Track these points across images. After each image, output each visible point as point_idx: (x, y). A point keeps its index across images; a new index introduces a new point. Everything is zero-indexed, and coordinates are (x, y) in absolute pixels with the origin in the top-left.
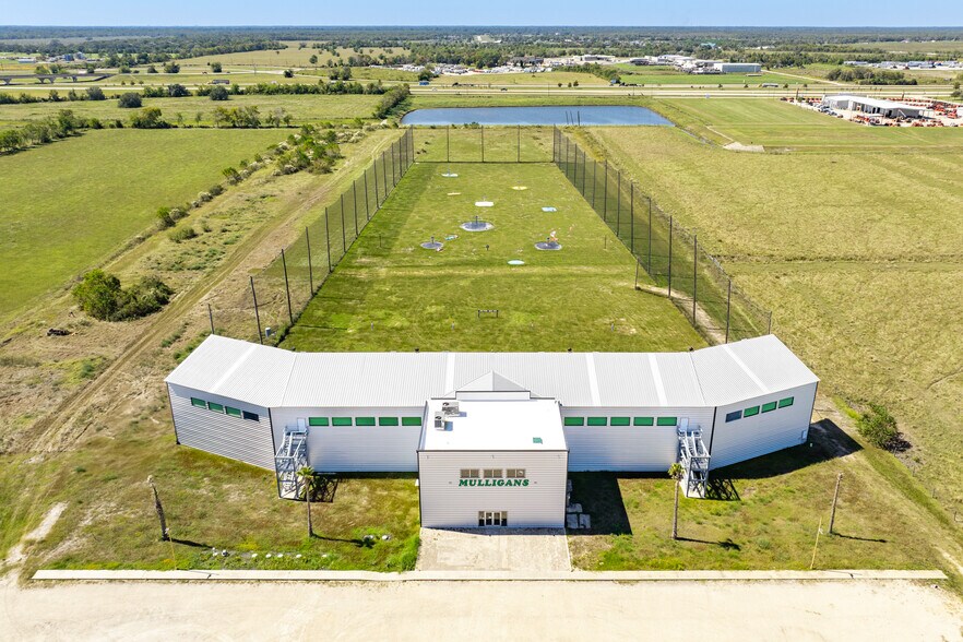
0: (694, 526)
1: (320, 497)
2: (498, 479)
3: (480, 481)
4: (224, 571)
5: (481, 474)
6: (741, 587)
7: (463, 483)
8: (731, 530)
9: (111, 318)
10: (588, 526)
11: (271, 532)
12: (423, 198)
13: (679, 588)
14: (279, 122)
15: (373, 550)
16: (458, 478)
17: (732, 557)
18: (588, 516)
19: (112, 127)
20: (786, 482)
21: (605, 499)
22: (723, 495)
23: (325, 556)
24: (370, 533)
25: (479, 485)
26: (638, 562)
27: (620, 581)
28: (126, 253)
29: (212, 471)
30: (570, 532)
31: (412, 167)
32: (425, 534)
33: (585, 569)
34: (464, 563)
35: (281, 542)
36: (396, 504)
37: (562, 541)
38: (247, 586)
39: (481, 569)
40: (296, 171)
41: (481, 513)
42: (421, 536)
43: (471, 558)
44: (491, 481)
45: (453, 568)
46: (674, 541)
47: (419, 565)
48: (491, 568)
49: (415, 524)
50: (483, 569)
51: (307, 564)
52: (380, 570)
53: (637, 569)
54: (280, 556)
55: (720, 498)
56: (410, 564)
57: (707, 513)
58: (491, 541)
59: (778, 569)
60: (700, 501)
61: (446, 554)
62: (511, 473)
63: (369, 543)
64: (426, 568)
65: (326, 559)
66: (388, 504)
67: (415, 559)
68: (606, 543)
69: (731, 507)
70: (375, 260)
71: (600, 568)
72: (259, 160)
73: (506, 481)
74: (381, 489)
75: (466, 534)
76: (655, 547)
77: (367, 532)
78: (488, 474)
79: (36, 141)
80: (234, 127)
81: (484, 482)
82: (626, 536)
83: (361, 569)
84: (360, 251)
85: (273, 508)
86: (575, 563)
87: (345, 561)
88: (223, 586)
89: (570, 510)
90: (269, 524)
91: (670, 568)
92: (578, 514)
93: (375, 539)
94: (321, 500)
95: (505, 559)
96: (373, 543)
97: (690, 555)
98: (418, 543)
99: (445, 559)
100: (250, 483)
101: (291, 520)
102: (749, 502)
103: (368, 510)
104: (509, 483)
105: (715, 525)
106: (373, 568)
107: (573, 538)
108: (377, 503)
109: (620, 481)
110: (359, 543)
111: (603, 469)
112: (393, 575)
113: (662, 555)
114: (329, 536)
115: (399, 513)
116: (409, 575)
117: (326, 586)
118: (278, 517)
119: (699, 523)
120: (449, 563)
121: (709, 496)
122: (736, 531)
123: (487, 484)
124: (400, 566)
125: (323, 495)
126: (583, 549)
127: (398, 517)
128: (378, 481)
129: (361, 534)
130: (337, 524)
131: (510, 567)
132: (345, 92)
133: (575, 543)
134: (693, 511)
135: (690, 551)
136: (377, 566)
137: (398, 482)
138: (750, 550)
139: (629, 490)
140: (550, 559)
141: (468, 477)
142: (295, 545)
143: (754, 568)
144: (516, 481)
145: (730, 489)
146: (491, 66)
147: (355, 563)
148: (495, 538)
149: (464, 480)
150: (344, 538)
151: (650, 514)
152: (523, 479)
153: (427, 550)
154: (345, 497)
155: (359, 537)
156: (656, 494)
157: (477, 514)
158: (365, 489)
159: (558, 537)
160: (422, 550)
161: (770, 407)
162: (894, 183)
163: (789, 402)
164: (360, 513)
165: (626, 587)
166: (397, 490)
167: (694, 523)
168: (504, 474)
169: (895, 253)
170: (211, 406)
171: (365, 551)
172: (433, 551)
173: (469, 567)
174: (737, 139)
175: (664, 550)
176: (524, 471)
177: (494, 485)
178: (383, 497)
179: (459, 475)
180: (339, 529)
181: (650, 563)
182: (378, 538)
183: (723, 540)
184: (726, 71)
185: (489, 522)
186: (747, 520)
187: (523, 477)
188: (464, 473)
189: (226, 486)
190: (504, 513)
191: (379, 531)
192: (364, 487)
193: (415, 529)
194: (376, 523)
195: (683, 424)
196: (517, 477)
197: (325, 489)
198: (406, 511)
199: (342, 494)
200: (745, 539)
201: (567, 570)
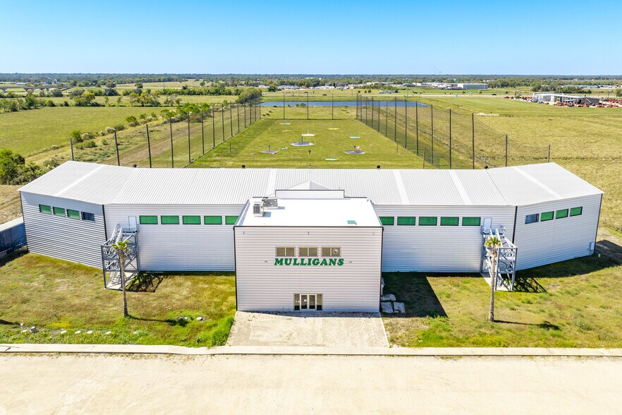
0: (507, 311)
1: (144, 288)
2: (313, 258)
3: (295, 260)
4: (26, 345)
5: (297, 252)
6: (573, 363)
7: (278, 262)
8: (546, 314)
9: (11, 182)
10: (403, 311)
11: (88, 314)
12: (265, 133)
13: (507, 363)
14: (173, 103)
15: (185, 329)
16: (273, 256)
17: (554, 336)
18: (403, 304)
19: (62, 106)
20: (587, 280)
21: (417, 291)
22: (530, 289)
23: (135, 333)
24: (186, 315)
25: (295, 264)
26: (458, 340)
27: (443, 357)
28: (41, 154)
29: (49, 270)
30: (385, 315)
31: (258, 121)
32: (240, 316)
33: (403, 345)
34: (277, 340)
35: (95, 321)
36: (215, 294)
37: (378, 323)
38: (45, 358)
39: (295, 345)
40: (178, 121)
41: (297, 296)
42: (236, 318)
43: (285, 335)
44: (306, 261)
45: (266, 344)
46: (492, 323)
47: (230, 341)
48: (306, 344)
49: (232, 308)
50: (297, 345)
51: (115, 338)
52: (189, 346)
53: (459, 346)
54: (90, 332)
55: (527, 291)
56: (221, 339)
57: (519, 302)
58: (306, 322)
59: (607, 347)
60: (509, 293)
61: (259, 333)
62: (326, 252)
63: (183, 323)
64: (237, 343)
65: (136, 335)
66: (207, 294)
67: (227, 336)
68: (422, 324)
69: (541, 297)
70: (225, 158)
71: (419, 345)
72: (154, 116)
73: (321, 260)
74: (202, 282)
75: (281, 317)
76: (474, 328)
77: (182, 314)
78: (303, 252)
79: (7, 110)
80: (143, 106)
81: (299, 261)
82: (443, 319)
83: (170, 344)
84: (215, 154)
85: (97, 296)
86: (392, 341)
87: (155, 337)
88: (20, 358)
89: (384, 299)
90: (88, 308)
91: (493, 344)
92: (392, 302)
93: (189, 320)
94: (145, 291)
95: (319, 336)
96: (187, 323)
97: (510, 334)
98: (231, 322)
99: (258, 336)
100: (82, 278)
101: (111, 305)
102: (557, 294)
103: (187, 298)
104: (325, 262)
105: (529, 311)
106: (182, 343)
107: (388, 320)
108: (197, 293)
109: (429, 279)
110: (172, 323)
111: (412, 270)
112: (203, 350)
113: (481, 335)
114: (144, 317)
115: (216, 300)
116: (218, 349)
117: (129, 359)
118: (98, 302)
119: (513, 309)
120: (261, 339)
121: (516, 289)
122: (551, 316)
123: (302, 264)
124: (210, 342)
125: (147, 287)
126: (400, 329)
127: (215, 303)
128: (201, 278)
129: (175, 316)
130: (154, 308)
131: (325, 343)
132: (220, 94)
133: (391, 324)
134: (504, 300)
135: (510, 330)
136: (186, 342)
137: (219, 279)
138: (571, 331)
139: (437, 285)
140: (366, 337)
141: (284, 255)
142: (108, 323)
143: (582, 346)
144: (331, 260)
145: (534, 284)
146: (315, 86)
147: (165, 339)
148: (310, 319)
149: (279, 258)
150: (159, 318)
151: (463, 303)
152: (338, 258)
153: (239, 329)
154: (168, 289)
155: (175, 318)
156: (465, 288)
157: (293, 297)
158: (189, 283)
159: (373, 319)
160: (235, 328)
161: (564, 214)
162: (596, 127)
163: (578, 211)
164: (179, 300)
165: (450, 362)
166: (217, 284)
167: (508, 309)
168: (320, 252)
169: (615, 156)
170: (56, 210)
171: (178, 329)
172: (246, 329)
173: (282, 343)
174: (481, 112)
175: (483, 330)
176: (339, 249)
177: (309, 264)
178: (204, 289)
179: (274, 252)
180: (155, 312)
181: (471, 340)
182: (192, 319)
183: (541, 322)
184: (466, 88)
185: (305, 307)
186: (560, 308)
187: (338, 255)
188: (280, 251)
189: (58, 280)
190: (320, 296)
191: (193, 314)
192: (187, 282)
193: (231, 312)
194: (192, 308)
195: (486, 224)
196: (332, 256)
197: (151, 282)
198: (225, 299)
199: (166, 286)
200: (564, 322)
201: (384, 346)
